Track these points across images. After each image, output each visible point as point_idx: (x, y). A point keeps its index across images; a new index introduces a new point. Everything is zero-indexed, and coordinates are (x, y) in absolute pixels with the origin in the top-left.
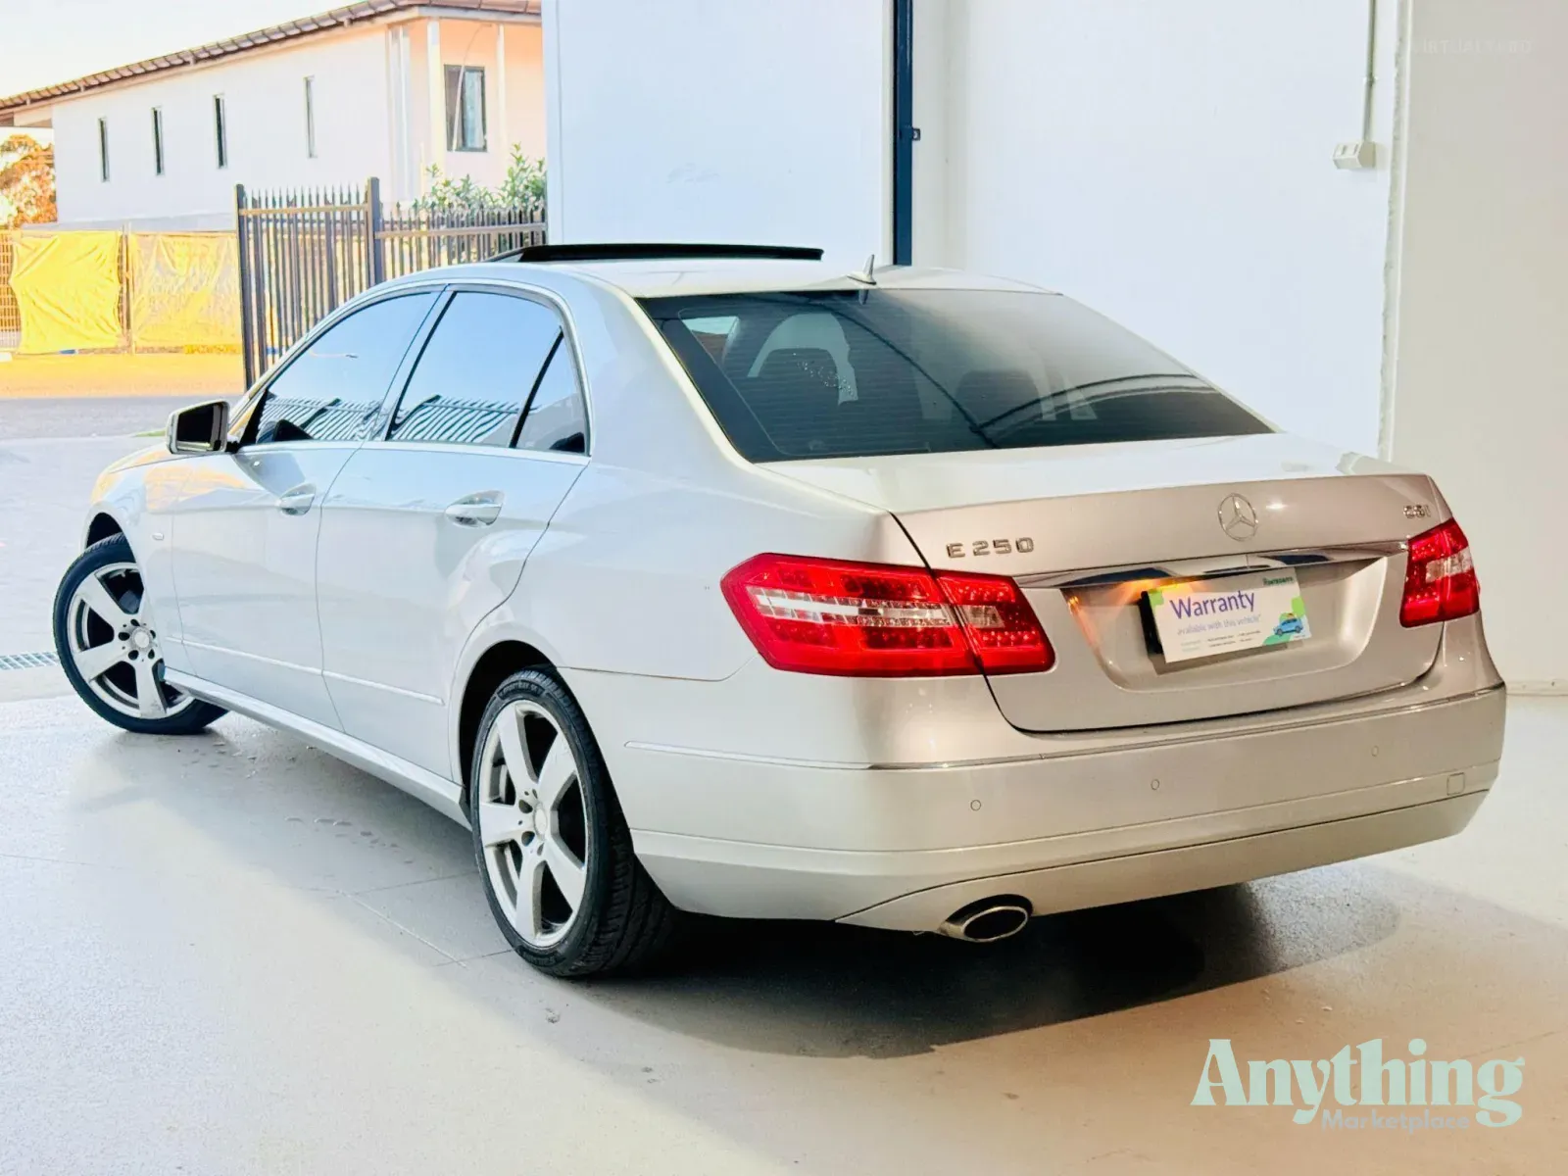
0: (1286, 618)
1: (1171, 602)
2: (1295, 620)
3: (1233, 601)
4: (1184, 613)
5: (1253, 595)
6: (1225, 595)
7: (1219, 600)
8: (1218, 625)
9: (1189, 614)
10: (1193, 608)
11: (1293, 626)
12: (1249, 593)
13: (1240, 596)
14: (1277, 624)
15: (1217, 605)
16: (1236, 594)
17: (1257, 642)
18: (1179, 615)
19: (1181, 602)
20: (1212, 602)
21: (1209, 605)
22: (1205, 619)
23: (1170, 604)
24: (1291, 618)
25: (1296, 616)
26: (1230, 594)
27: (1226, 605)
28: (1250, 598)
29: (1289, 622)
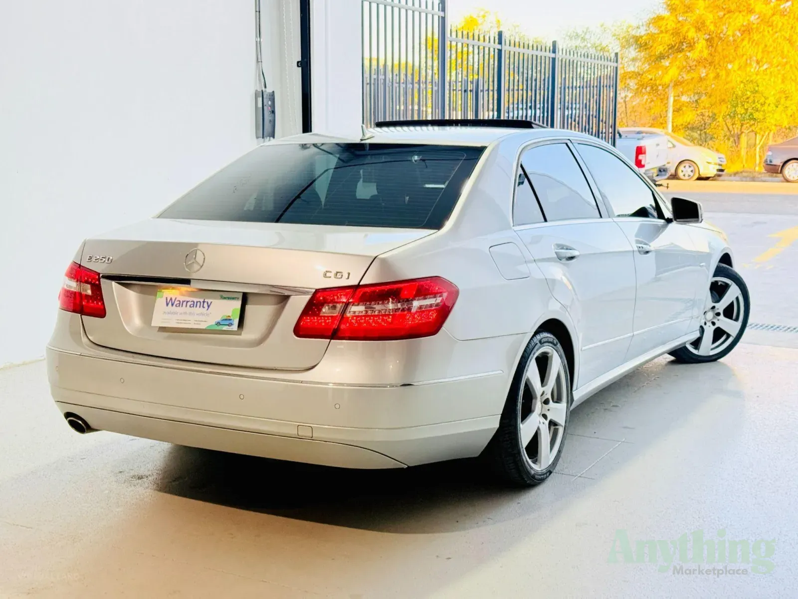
0: (225, 318)
1: (167, 298)
2: (230, 320)
3: (199, 304)
4: (170, 304)
5: (211, 302)
6: (195, 300)
7: (191, 301)
8: (185, 313)
9: (172, 305)
10: (176, 303)
11: (227, 323)
12: (209, 301)
13: (204, 302)
14: (219, 319)
15: (189, 304)
16: (202, 300)
17: (203, 326)
18: (167, 304)
19: (171, 299)
20: (187, 302)
21: (185, 303)
22: (179, 309)
23: (165, 299)
24: (228, 318)
25: (232, 318)
26: (198, 300)
27: (194, 305)
28: (209, 304)
29: (226, 320)
